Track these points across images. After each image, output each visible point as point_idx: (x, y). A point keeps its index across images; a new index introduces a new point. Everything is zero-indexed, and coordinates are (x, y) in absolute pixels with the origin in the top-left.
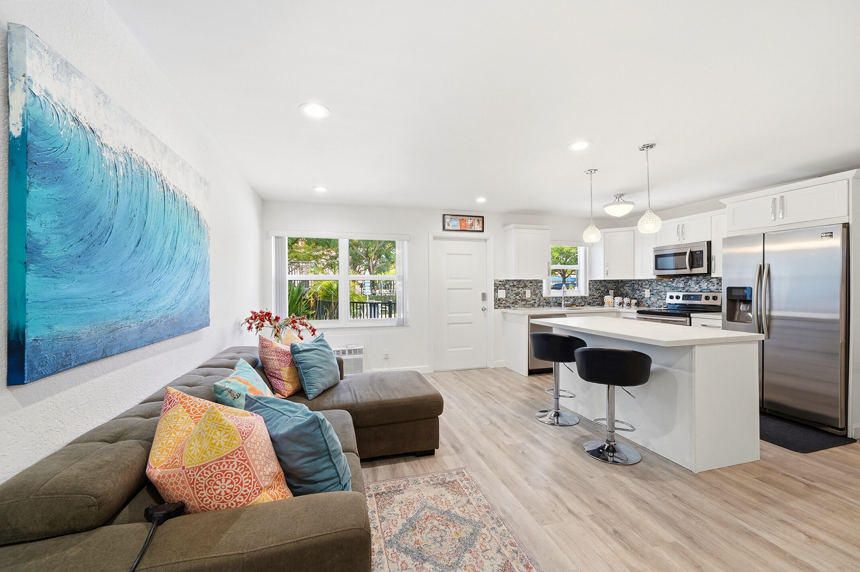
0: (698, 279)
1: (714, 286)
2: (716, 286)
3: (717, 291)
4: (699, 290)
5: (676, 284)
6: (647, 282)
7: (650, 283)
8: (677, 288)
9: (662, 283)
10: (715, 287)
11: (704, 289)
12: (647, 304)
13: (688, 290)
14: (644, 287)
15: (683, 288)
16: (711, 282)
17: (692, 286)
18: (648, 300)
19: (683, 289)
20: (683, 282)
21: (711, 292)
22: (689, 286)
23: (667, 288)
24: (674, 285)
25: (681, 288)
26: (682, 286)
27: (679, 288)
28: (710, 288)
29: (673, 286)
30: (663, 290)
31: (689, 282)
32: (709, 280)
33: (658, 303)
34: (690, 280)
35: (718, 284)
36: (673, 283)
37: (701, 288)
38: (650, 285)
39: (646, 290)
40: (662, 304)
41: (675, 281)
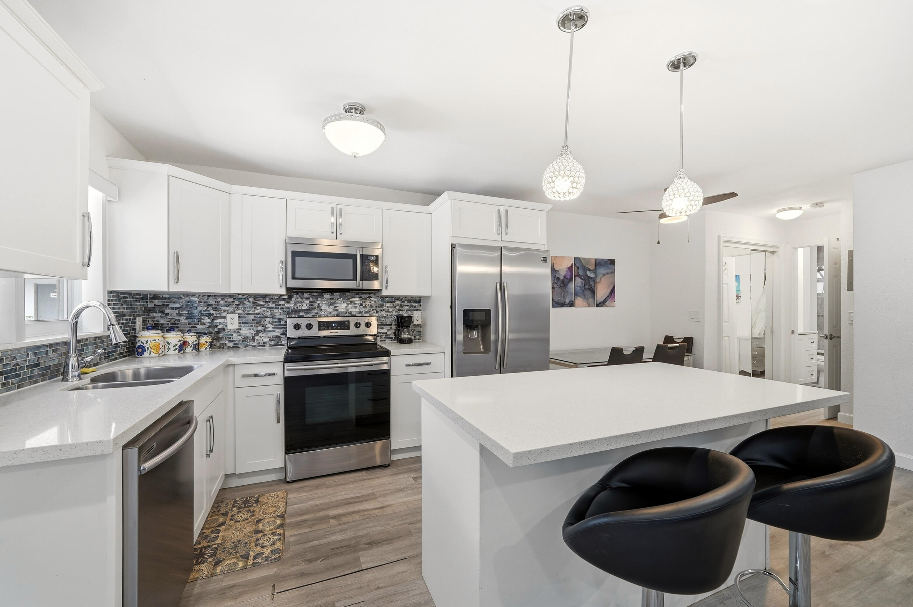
0: (332, 297)
1: (356, 307)
2: (358, 308)
3: (360, 315)
4: (335, 313)
5: (295, 304)
6: (231, 300)
7: (237, 302)
8: (296, 311)
9: (267, 302)
10: (357, 310)
11: (342, 312)
12: (233, 341)
13: (317, 313)
14: (223, 308)
15: (307, 311)
16: (351, 302)
17: (323, 308)
18: (235, 335)
19: (308, 313)
20: (308, 302)
21: (352, 316)
22: (318, 307)
23: (276, 311)
24: (291, 305)
25: (304, 310)
26: (305, 307)
27: (300, 311)
28: (351, 310)
29: (288, 308)
30: (269, 314)
31: (319, 302)
32: (350, 299)
33: (257, 337)
34: (319, 299)
35: (361, 305)
36: (289, 303)
37: (337, 310)
38: (237, 305)
39: (229, 316)
40: (266, 340)
41: (293, 299)
